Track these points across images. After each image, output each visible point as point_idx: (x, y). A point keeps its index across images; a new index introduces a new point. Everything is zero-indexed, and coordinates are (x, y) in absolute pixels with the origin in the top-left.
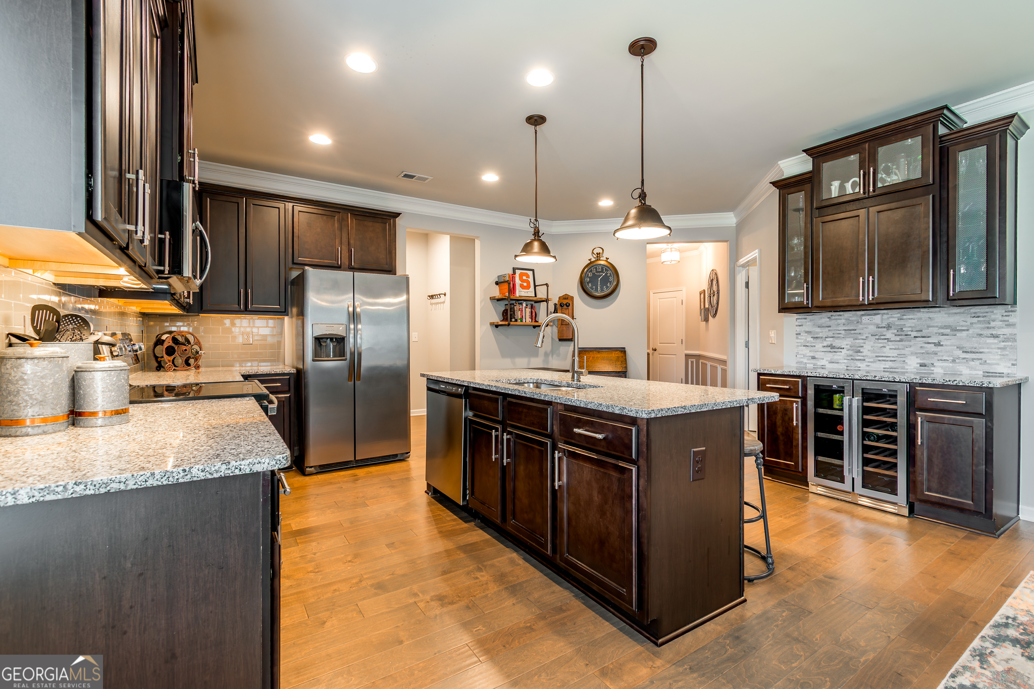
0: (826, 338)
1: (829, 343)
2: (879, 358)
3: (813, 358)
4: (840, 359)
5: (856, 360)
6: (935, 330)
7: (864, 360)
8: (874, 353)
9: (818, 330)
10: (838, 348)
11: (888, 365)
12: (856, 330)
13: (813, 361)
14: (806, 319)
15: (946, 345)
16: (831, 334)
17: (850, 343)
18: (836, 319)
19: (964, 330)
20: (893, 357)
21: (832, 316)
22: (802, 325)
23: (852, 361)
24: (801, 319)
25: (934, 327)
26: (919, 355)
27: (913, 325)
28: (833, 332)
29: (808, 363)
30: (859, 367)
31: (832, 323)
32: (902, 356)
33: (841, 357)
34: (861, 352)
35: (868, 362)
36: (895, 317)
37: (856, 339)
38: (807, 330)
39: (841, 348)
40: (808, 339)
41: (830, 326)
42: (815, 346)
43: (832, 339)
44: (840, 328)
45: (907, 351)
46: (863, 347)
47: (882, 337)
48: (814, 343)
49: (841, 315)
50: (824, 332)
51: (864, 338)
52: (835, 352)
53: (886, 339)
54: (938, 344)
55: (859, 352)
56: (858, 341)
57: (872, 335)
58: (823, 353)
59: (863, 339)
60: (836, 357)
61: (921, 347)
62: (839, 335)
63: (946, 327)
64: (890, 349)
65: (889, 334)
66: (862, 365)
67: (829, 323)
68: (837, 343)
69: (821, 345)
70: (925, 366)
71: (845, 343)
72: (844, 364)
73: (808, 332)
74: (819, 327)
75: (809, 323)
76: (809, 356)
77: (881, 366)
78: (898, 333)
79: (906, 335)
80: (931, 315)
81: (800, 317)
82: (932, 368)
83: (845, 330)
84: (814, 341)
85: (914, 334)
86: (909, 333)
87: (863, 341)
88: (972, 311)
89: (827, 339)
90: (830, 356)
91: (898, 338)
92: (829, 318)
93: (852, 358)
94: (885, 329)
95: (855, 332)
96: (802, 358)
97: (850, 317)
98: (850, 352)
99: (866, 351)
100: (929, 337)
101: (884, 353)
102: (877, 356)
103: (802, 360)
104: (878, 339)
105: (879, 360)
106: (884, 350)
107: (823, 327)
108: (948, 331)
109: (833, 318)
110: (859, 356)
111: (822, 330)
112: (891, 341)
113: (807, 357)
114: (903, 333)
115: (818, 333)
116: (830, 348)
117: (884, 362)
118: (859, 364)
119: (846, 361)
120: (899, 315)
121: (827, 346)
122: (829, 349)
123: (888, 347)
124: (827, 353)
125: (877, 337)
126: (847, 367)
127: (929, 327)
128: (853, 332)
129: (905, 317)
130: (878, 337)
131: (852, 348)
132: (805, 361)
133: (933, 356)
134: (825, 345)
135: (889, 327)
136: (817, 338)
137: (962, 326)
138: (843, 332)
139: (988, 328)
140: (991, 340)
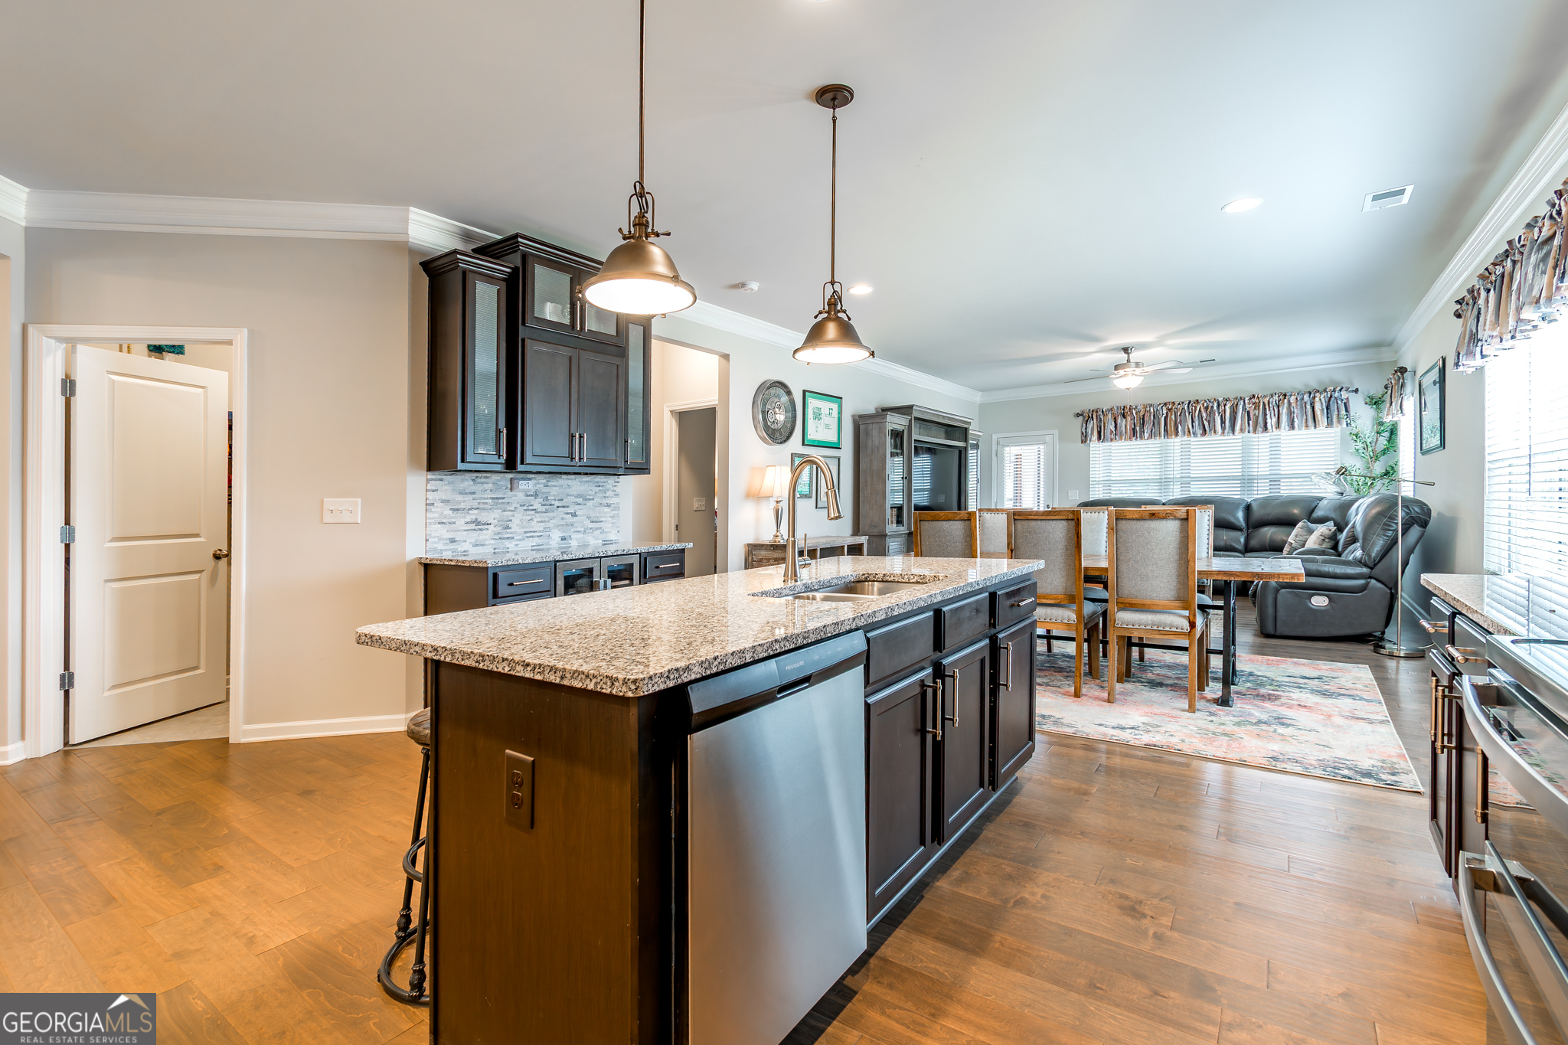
0: (469, 509)
1: (474, 517)
2: (529, 534)
3: (453, 541)
4: (486, 539)
5: (505, 538)
6: (572, 499)
7: (513, 538)
8: (523, 527)
9: (459, 498)
10: (484, 524)
11: (536, 541)
12: (504, 498)
13: (452, 546)
14: (441, 480)
15: (580, 516)
16: (475, 504)
17: (498, 516)
18: (482, 483)
19: (590, 499)
20: (540, 532)
21: (477, 477)
22: (436, 490)
23: (500, 541)
24: (436, 480)
25: (570, 495)
26: (560, 527)
27: (556, 493)
28: (478, 501)
29: (445, 550)
30: (508, 548)
31: (477, 488)
32: (547, 530)
33: (487, 537)
34: (510, 528)
35: (517, 540)
36: (541, 484)
37: (505, 511)
38: (444, 498)
39: (488, 524)
40: (445, 513)
41: (474, 493)
42: (455, 523)
43: (476, 511)
44: (486, 496)
45: (550, 524)
46: (511, 520)
47: (531, 508)
48: (453, 518)
49: (488, 478)
50: (466, 502)
51: (513, 509)
52: (481, 530)
53: (533, 510)
54: (574, 515)
55: (508, 527)
56: (506, 513)
57: (521, 506)
58: (465, 532)
59: (512, 511)
60: (482, 537)
61: (562, 518)
62: (486, 506)
63: (579, 496)
64: (538, 522)
65: (537, 504)
66: (510, 545)
67: (473, 488)
68: (483, 517)
69: (463, 521)
70: (565, 539)
71: (492, 516)
72: (491, 546)
73: (446, 501)
74: (460, 493)
75: (446, 487)
76: (446, 539)
77: (529, 544)
78: (544, 503)
79: (551, 505)
80: (570, 482)
81: (434, 477)
82: (570, 541)
83: (493, 498)
84: (453, 515)
85: (557, 503)
86: (553, 502)
87: (511, 513)
89: (470, 512)
90: (474, 537)
91: (544, 509)
92: (473, 480)
93: (500, 536)
94: (533, 498)
95: (503, 501)
96: (436, 543)
97: (498, 480)
98: (499, 529)
99: (515, 526)
100: (568, 507)
101: (532, 527)
102: (525, 532)
103: (435, 546)
104: (527, 510)
105: (528, 537)
106: (533, 523)
107: (466, 494)
108: (580, 500)
109: (479, 480)
110: (507, 533)
111: (465, 499)
112: (537, 512)
113: (443, 540)
114: (548, 503)
115: (459, 503)
116: (474, 524)
117: (531, 539)
118: (507, 544)
119: (492, 542)
120: (545, 481)
121: (471, 522)
122: (473, 526)
123: (535, 520)
124: (471, 532)
125: (525, 508)
126: (495, 549)
127: (568, 495)
128: (500, 501)
129: (550, 484)
130: (528, 508)
131: (500, 523)
132: (440, 546)
133: (570, 527)
134: (469, 520)
135: (536, 495)
136: (458, 510)
137: (590, 495)
138: (490, 501)
139: (605, 497)
140: (607, 509)
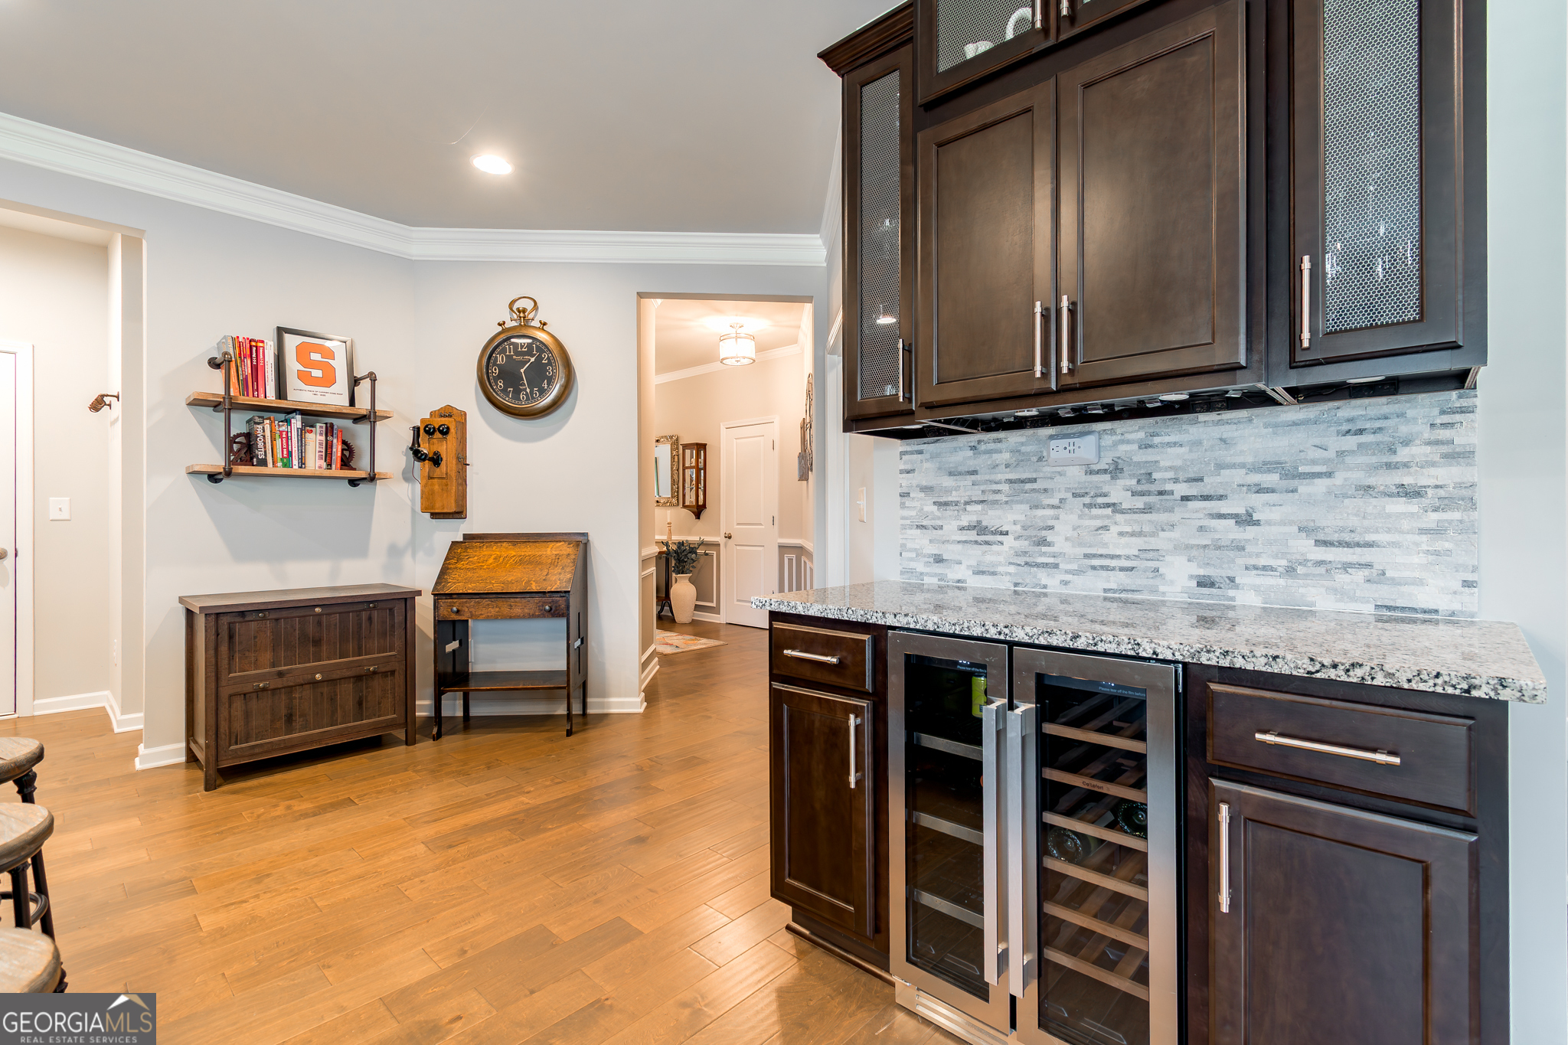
0: (967, 503)
1: (974, 518)
2: (1096, 562)
3: (939, 560)
4: (1000, 564)
5: (1038, 565)
6: (1238, 476)
7: (1056, 566)
8: (1081, 545)
9: (948, 482)
10: (994, 533)
11: (1115, 580)
12: (1034, 480)
13: (938, 569)
14: (920, 452)
15: (1269, 523)
16: (976, 494)
17: (1022, 518)
18: (990, 452)
19: (1319, 475)
20: (1128, 558)
21: (979, 442)
22: (913, 471)
23: (1026, 569)
24: (911, 453)
25: (1233, 466)
26: (1194, 553)
27: (1179, 463)
28: (983, 487)
29: (927, 574)
30: (1045, 587)
31: (980, 462)
32: (1151, 555)
33: (1001, 559)
34: (1049, 545)
35: (1067, 572)
36: (1128, 442)
37: (1037, 507)
38: (924, 483)
39: (1001, 533)
40: (926, 509)
41: (974, 472)
42: (941, 527)
43: (979, 507)
44: (999, 477)
45: (1162, 541)
46: (1051, 528)
47: (1100, 500)
48: (939, 518)
49: (999, 441)
50: (961, 489)
51: (1056, 502)
52: (987, 543)
53: (1108, 505)
54: (1247, 520)
55: (1043, 542)
56: (1040, 512)
57: (1075, 495)
58: (960, 546)
59: (1053, 507)
60: (989, 558)
61: (1201, 529)
62: (997, 497)
63: (1266, 467)
64: (1121, 534)
65: (1118, 491)
66: (1052, 582)
67: (972, 464)
68: (993, 518)
69: (955, 524)
70: (1212, 585)
71: (1010, 518)
72: (1008, 578)
73: (926, 489)
74: (951, 474)
75: (926, 465)
76: (929, 556)
77: (1095, 584)
78: (1140, 488)
79: (1161, 493)
80: (1227, 431)
81: (909, 448)
82: (1231, 593)
83: (1011, 481)
84: (938, 514)
85: (1182, 489)
86: (1168, 487)
87: (1050, 512)
88: (1341, 414)
89: (968, 508)
90: (974, 555)
91: (1139, 502)
92: (973, 448)
93: (1028, 559)
94: (1107, 477)
95: (1035, 486)
96: (911, 559)
97: (1022, 444)
98: (1023, 544)
99: (1060, 540)
100: (1221, 498)
101: (1105, 545)
102: (1087, 556)
103: (913, 565)
104: (1090, 506)
105: (1094, 568)
106: (1106, 536)
107: (960, 474)
108: (1271, 479)
109: (983, 447)
110: (1044, 554)
111: (959, 484)
112: (1122, 512)
113: (925, 556)
114: (1154, 488)
115: (948, 491)
116: (975, 532)
117: (1104, 573)
118: (1043, 577)
119: (1012, 569)
120: (1141, 435)
121: (970, 528)
122: (972, 535)
123: (1114, 529)
124: (969, 545)
125: (1087, 500)
126: (1016, 585)
127: (1220, 466)
128: (1028, 486)
129: (1157, 440)
130: (1091, 499)
131: (1025, 533)
132: (920, 567)
133: (1231, 554)
134: (965, 523)
135: (1116, 470)
136: (946, 504)
137: (1314, 462)
138: (1005, 487)
139: (1389, 466)
140: (1399, 506)
